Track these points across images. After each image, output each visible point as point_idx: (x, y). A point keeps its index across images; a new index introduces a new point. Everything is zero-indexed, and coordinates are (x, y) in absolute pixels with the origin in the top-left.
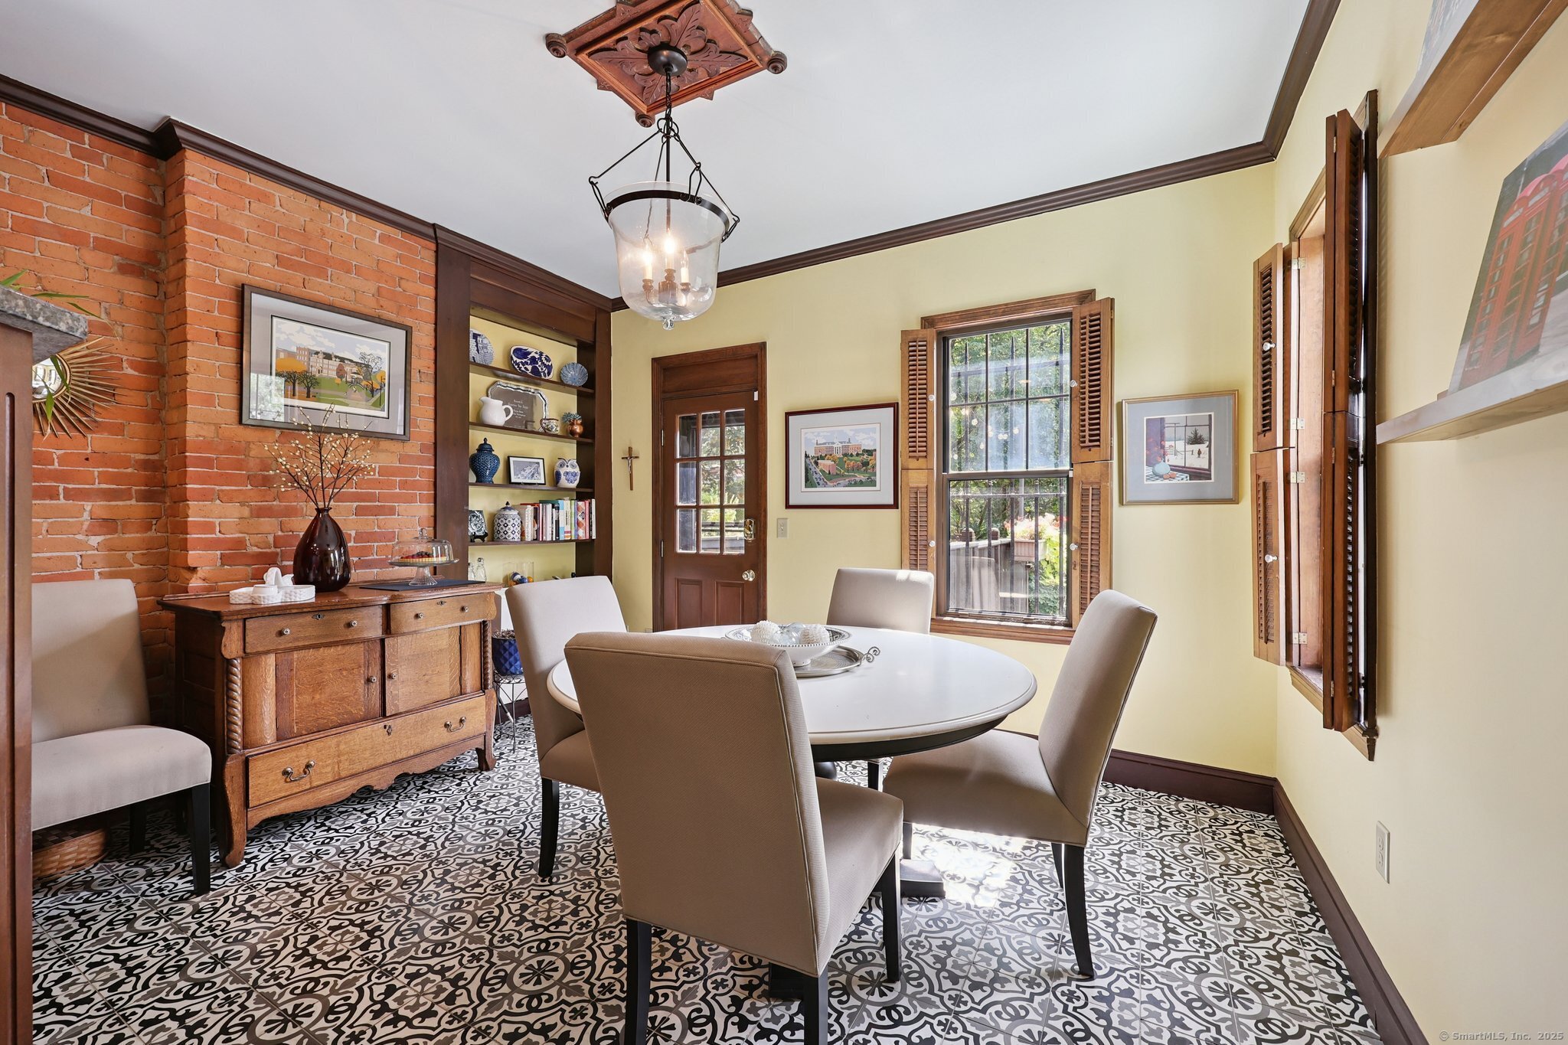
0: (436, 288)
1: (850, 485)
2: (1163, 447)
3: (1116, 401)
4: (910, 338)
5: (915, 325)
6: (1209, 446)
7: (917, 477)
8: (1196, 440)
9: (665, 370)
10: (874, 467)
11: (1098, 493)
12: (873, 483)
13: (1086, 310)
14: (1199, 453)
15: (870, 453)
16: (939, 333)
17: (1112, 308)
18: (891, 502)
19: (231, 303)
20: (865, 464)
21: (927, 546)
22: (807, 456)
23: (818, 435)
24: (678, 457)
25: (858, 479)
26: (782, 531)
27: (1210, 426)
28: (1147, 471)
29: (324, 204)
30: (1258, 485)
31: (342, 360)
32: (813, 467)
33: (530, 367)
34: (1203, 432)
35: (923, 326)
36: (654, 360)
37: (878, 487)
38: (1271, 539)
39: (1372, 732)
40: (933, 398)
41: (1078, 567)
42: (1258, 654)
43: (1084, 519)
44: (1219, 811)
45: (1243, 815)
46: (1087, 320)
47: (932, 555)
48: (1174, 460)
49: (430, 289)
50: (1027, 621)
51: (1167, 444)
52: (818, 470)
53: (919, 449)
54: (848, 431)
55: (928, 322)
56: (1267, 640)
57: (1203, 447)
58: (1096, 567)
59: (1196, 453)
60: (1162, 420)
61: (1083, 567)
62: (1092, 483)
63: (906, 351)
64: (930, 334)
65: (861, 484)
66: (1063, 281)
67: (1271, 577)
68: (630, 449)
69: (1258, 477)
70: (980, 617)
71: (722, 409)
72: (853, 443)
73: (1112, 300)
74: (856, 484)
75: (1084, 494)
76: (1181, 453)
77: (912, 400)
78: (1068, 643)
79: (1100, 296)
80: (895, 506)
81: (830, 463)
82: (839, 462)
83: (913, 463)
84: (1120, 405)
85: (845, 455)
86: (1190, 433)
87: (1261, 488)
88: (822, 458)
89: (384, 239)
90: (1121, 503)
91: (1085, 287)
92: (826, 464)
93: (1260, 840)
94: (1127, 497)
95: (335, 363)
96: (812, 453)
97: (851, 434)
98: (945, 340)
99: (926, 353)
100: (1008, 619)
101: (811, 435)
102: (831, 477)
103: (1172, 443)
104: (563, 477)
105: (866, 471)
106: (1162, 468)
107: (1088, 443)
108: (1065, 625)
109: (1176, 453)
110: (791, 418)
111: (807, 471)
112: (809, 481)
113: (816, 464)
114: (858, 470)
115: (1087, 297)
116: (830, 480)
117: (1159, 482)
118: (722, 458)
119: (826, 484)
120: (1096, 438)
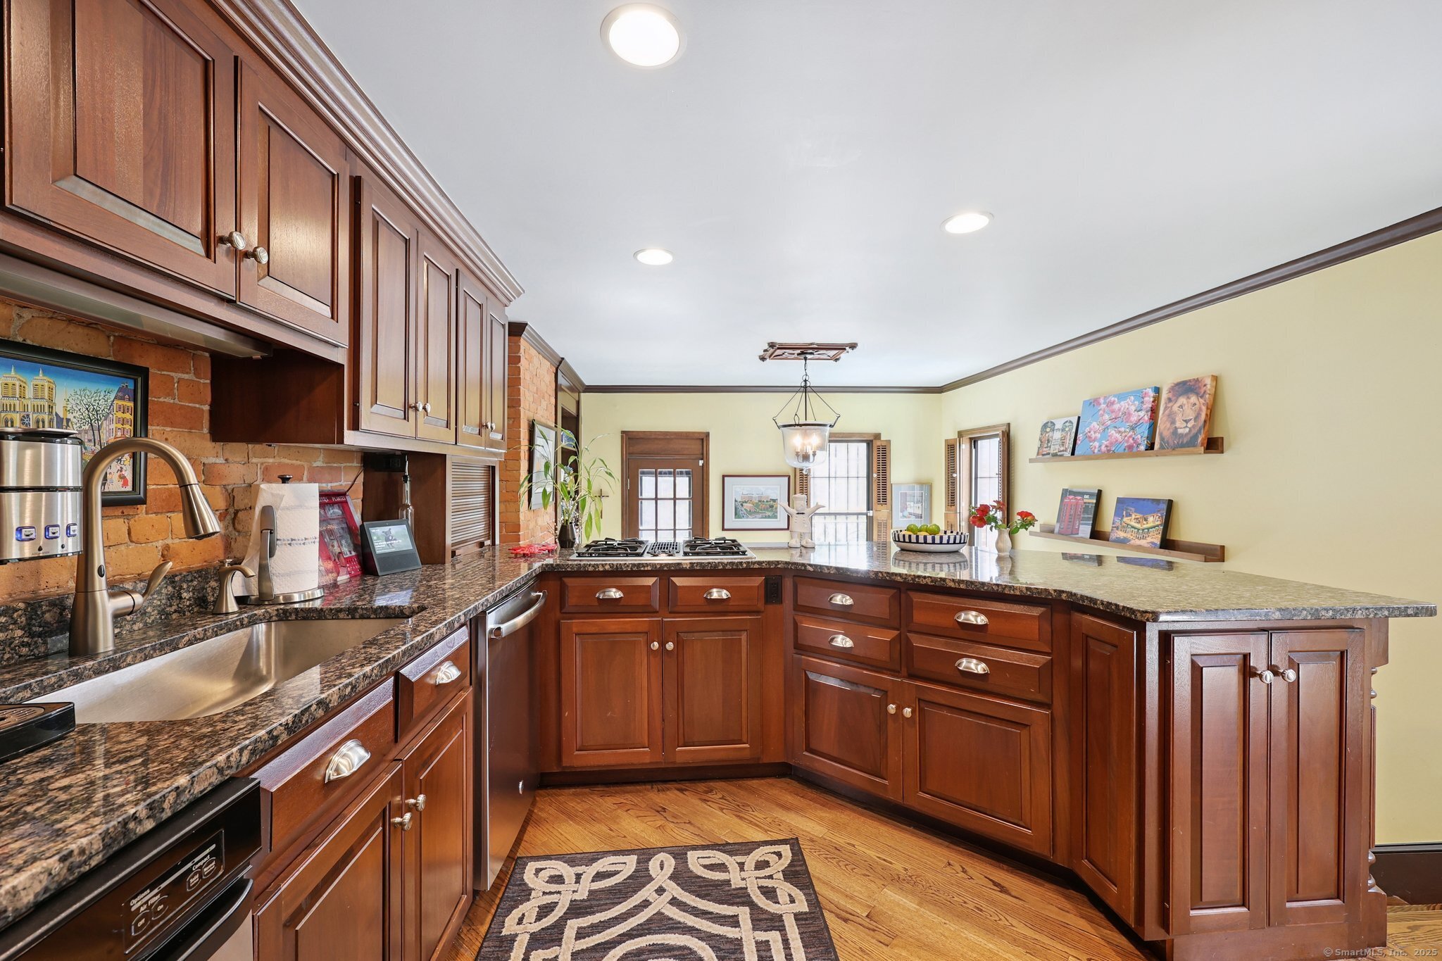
1: (762, 518)
2: (906, 504)
6: (922, 504)
8: (918, 502)
9: (630, 439)
10: (776, 508)
11: (886, 525)
12: (776, 517)
13: (878, 443)
14: (919, 507)
15: (774, 501)
17: (889, 444)
20: (772, 507)
22: (736, 501)
23: (743, 489)
24: (640, 497)
25: (767, 514)
27: (922, 496)
28: (901, 514)
32: (740, 507)
34: (920, 498)
36: (624, 433)
37: (778, 519)
46: (879, 448)
48: (909, 510)
52: (743, 509)
54: (761, 488)
57: (920, 505)
59: (917, 507)
60: (906, 493)
62: (882, 520)
65: (769, 517)
66: (868, 428)
68: (601, 490)
69: (948, 522)
72: (764, 495)
73: (889, 440)
74: (766, 517)
75: (879, 524)
79: (885, 437)
80: (788, 529)
81: (750, 505)
82: (757, 505)
85: (760, 501)
86: (915, 499)
88: (746, 502)
91: (877, 432)
92: (748, 505)
96: (739, 499)
97: (763, 490)
101: (737, 489)
102: (750, 513)
103: (909, 503)
105: (772, 511)
106: (906, 513)
107: (880, 502)
109: (911, 507)
110: (726, 478)
111: (736, 509)
112: (737, 515)
113: (742, 505)
114: (767, 510)
115: (878, 436)
116: (750, 515)
117: (905, 519)
118: (675, 499)
119: (748, 517)
120: (885, 500)
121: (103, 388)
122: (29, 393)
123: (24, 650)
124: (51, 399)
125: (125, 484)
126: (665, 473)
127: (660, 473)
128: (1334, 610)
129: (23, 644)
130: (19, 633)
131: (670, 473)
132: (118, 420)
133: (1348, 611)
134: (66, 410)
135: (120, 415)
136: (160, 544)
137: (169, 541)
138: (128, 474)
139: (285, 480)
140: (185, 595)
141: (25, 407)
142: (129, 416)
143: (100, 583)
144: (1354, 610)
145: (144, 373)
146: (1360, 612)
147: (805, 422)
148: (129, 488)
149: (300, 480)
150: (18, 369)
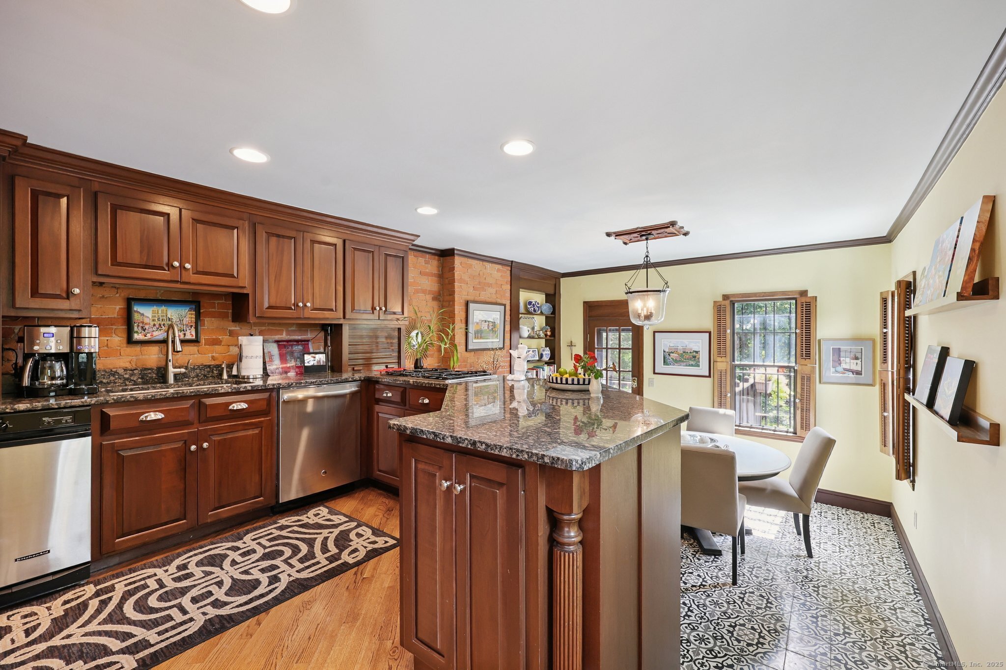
0: (511, 285)
1: (686, 366)
2: (840, 360)
3: (817, 339)
4: (718, 304)
5: (720, 299)
6: (861, 361)
7: (722, 365)
8: (857, 358)
9: (589, 307)
10: (699, 359)
11: (809, 379)
12: (698, 366)
13: (803, 300)
14: (857, 364)
15: (697, 352)
16: (731, 301)
17: (816, 301)
18: (708, 375)
19: (464, 308)
20: (695, 357)
21: (726, 396)
22: (664, 351)
23: (670, 342)
24: (596, 347)
25: (690, 363)
26: (651, 383)
27: (862, 352)
28: (833, 370)
29: (485, 263)
30: (881, 383)
31: (489, 322)
32: (667, 356)
33: (532, 309)
34: (859, 355)
35: (724, 299)
36: (585, 303)
37: (701, 368)
38: (887, 406)
39: (913, 482)
40: (728, 331)
41: (800, 409)
42: (881, 451)
43: (802, 389)
44: (865, 515)
45: (876, 518)
46: (804, 304)
47: (729, 400)
48: (844, 366)
49: (509, 287)
50: (775, 431)
51: (842, 359)
52: (670, 358)
53: (721, 352)
54: (686, 342)
55: (726, 297)
56: (885, 446)
57: (859, 362)
58: (808, 410)
59: (855, 363)
60: (839, 349)
61: (802, 410)
62: (806, 374)
63: (716, 310)
64: (727, 303)
65: (692, 365)
66: (792, 284)
67: (886, 421)
68: (571, 342)
69: (882, 380)
70: (751, 427)
71: (620, 327)
72: (688, 347)
73: (816, 297)
74: (689, 366)
75: (803, 378)
76: (848, 363)
77: (719, 332)
78: (802, 442)
79: (809, 295)
80: (709, 376)
81: (676, 355)
82: (681, 355)
83: (719, 359)
84: (819, 341)
85: (684, 352)
86: (852, 355)
87: (883, 385)
88: (672, 353)
89: (498, 270)
90: (820, 382)
91: (802, 288)
92: (674, 355)
93: (882, 525)
94: (823, 380)
95: (487, 323)
96: (667, 350)
97: (687, 343)
98: (734, 304)
99: (725, 311)
100: (765, 429)
101: (665, 342)
102: (676, 361)
103: (844, 359)
104: (544, 356)
105: (695, 360)
106: (840, 369)
107: (804, 357)
108: (794, 433)
109: (846, 363)
110: (656, 334)
111: (664, 358)
112: (665, 362)
113: (669, 355)
114: (691, 359)
115: (804, 293)
116: (676, 363)
117: (838, 375)
118: (620, 349)
119: (674, 365)
120: (808, 355)
121: (184, 308)
122: (160, 312)
123: (156, 380)
124: (166, 313)
125: (193, 336)
126: (613, 330)
127: (610, 330)
128: (487, 445)
129: (156, 378)
130: (154, 375)
131: (616, 330)
132: (189, 318)
133: (496, 448)
134: (171, 316)
135: (190, 316)
136: (210, 355)
137: (214, 355)
138: (194, 333)
139: (252, 335)
140: (215, 372)
141: (159, 316)
142: (194, 316)
143: (170, 364)
144: (501, 448)
145: (199, 302)
146: (505, 450)
147: (646, 289)
148: (194, 337)
149: (256, 335)
150: (156, 306)
